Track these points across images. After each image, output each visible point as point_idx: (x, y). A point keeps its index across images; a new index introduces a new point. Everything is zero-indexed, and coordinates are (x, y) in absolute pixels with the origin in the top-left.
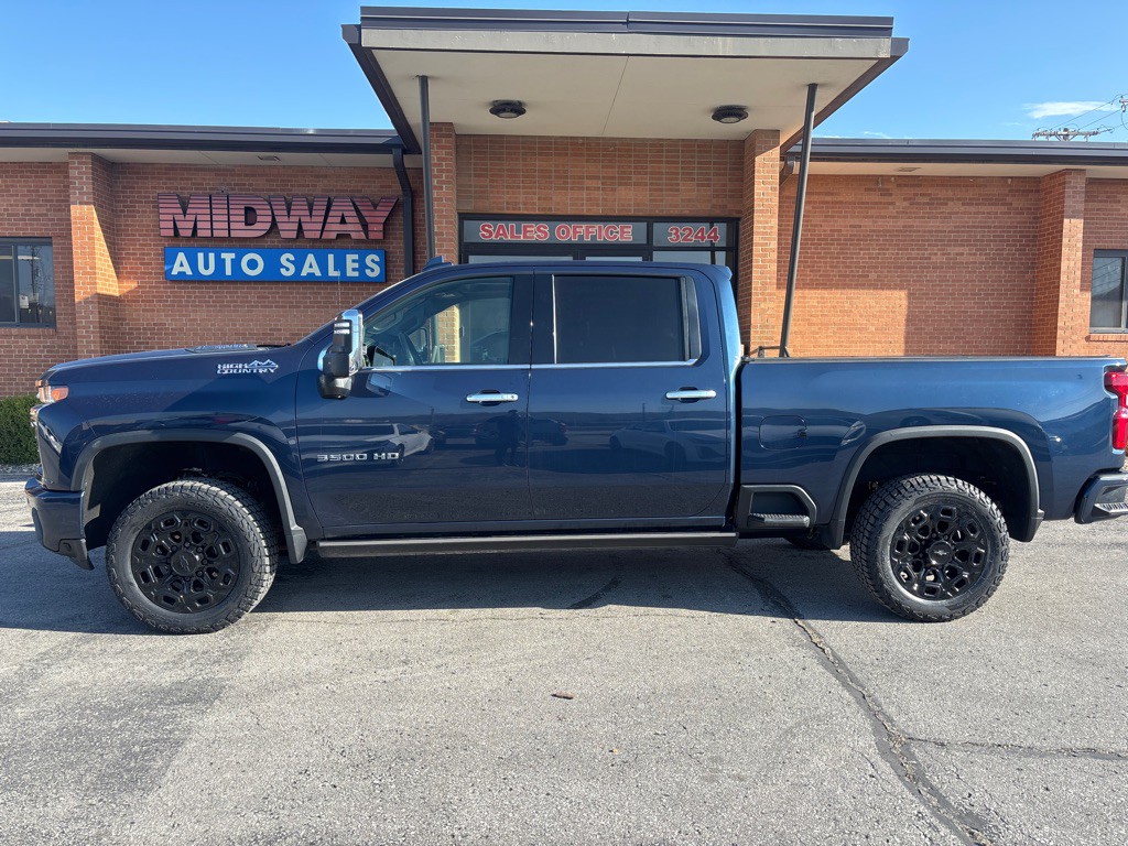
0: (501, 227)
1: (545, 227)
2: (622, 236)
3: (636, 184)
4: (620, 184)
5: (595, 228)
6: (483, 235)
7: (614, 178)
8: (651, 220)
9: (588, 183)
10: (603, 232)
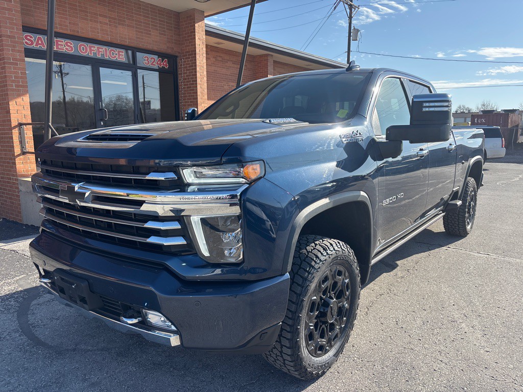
0: (39, 38)
1: (72, 43)
2: (119, 57)
3: (129, 26)
4: (119, 24)
5: (103, 49)
6: (26, 43)
7: (115, 19)
8: (135, 50)
9: (100, 19)
10: (108, 53)
